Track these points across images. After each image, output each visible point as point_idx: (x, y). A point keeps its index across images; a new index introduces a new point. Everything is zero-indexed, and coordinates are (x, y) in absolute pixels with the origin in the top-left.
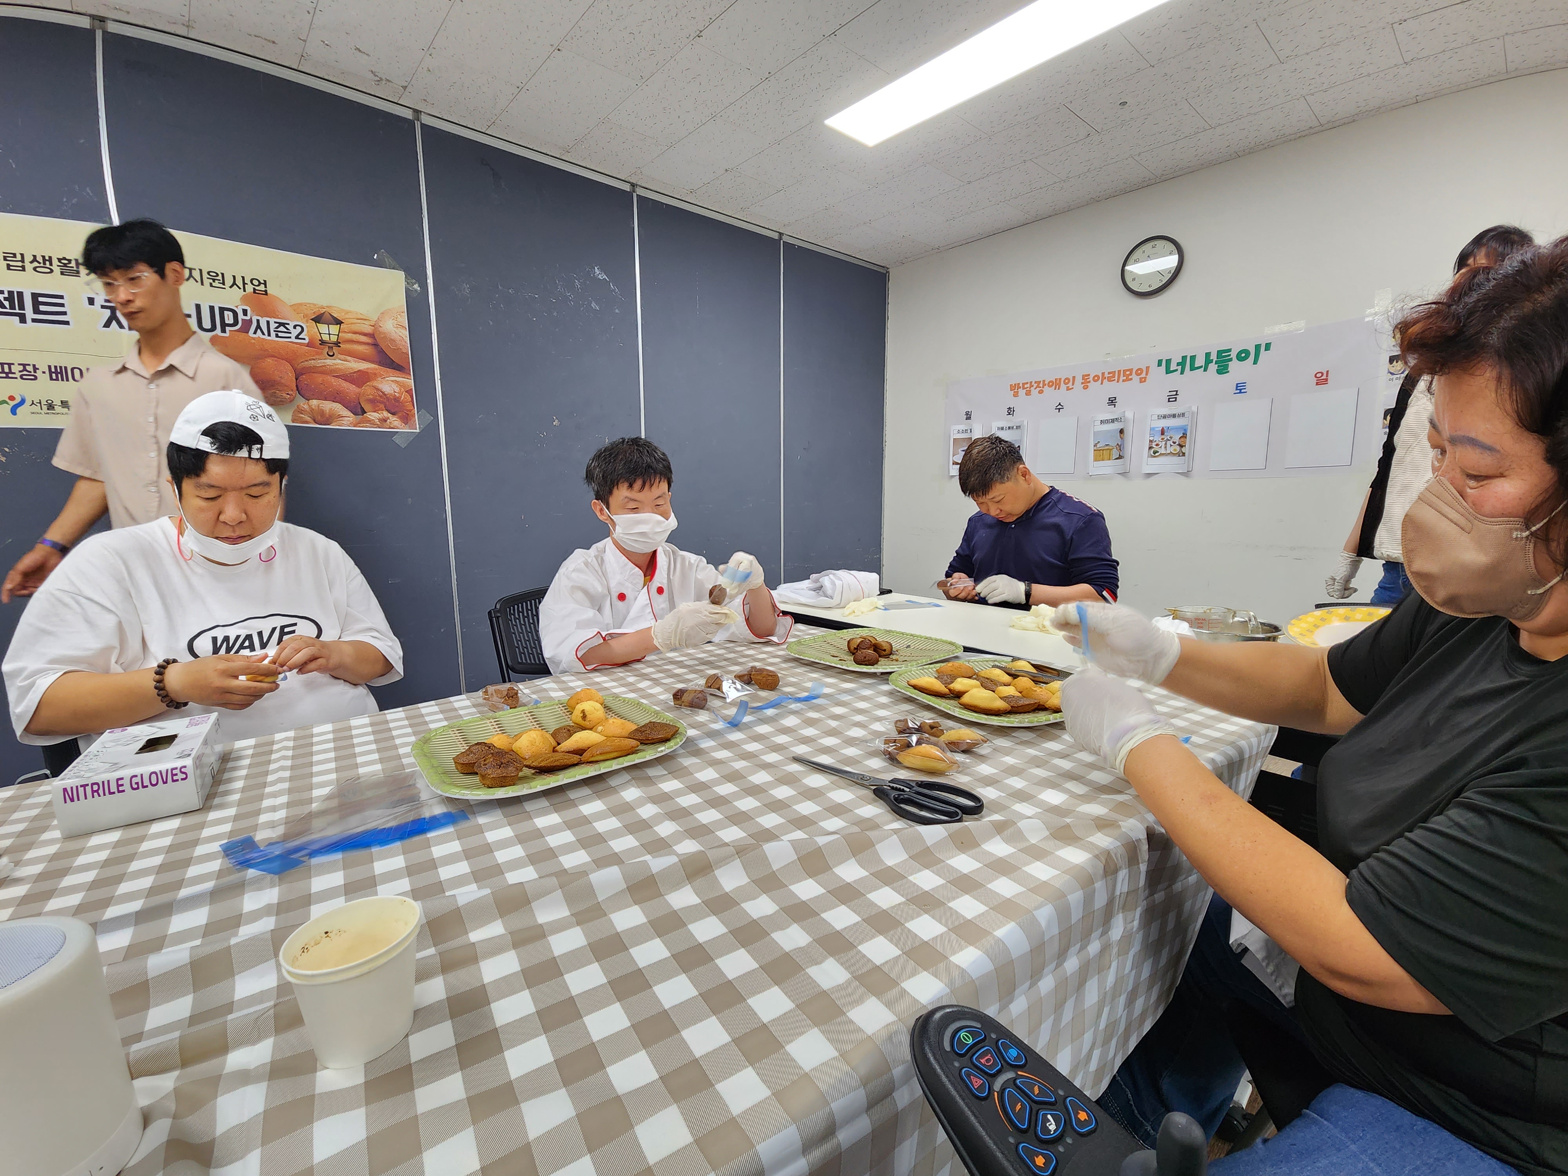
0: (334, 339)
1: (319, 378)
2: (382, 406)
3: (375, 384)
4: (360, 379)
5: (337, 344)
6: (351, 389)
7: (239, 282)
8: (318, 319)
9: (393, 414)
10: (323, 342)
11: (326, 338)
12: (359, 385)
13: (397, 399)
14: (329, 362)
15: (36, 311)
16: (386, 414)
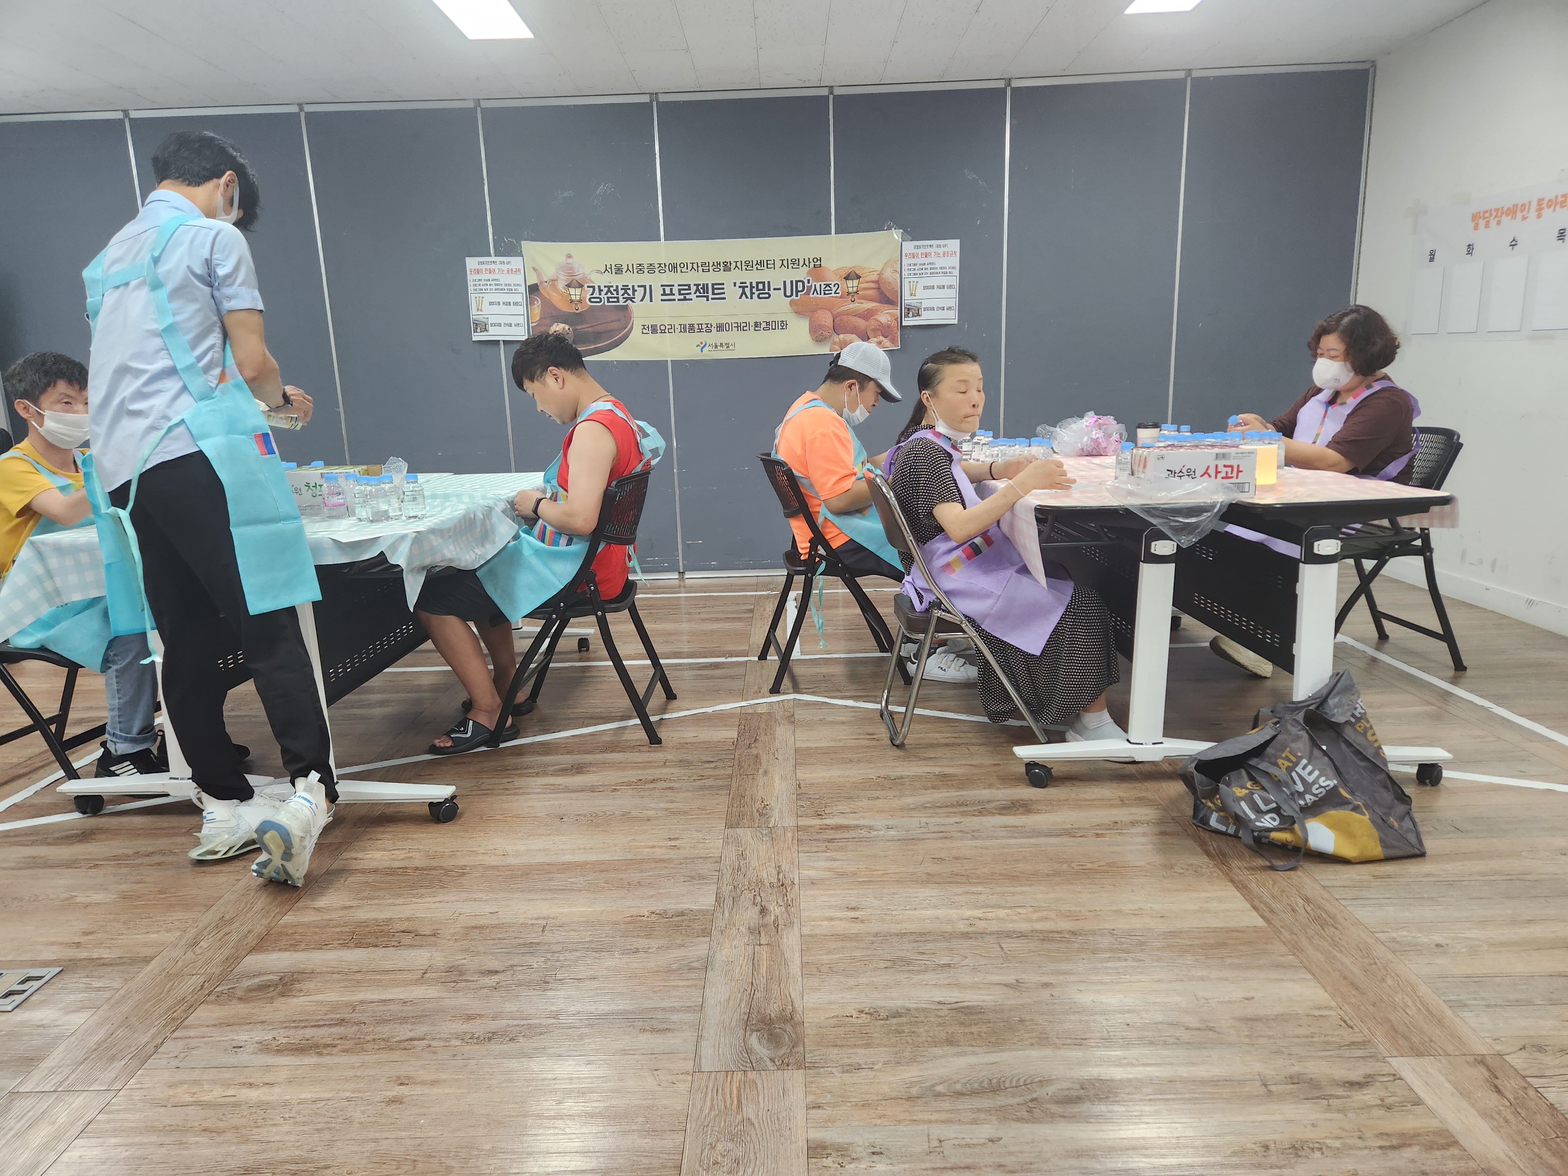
0: (855, 289)
1: (845, 318)
2: (880, 333)
3: (876, 317)
4: (867, 315)
5: (856, 292)
6: (861, 323)
7: (807, 263)
8: (846, 278)
9: (886, 337)
10: (849, 293)
11: (850, 290)
12: (867, 320)
13: (889, 326)
14: (852, 306)
15: (713, 294)
16: (881, 338)
